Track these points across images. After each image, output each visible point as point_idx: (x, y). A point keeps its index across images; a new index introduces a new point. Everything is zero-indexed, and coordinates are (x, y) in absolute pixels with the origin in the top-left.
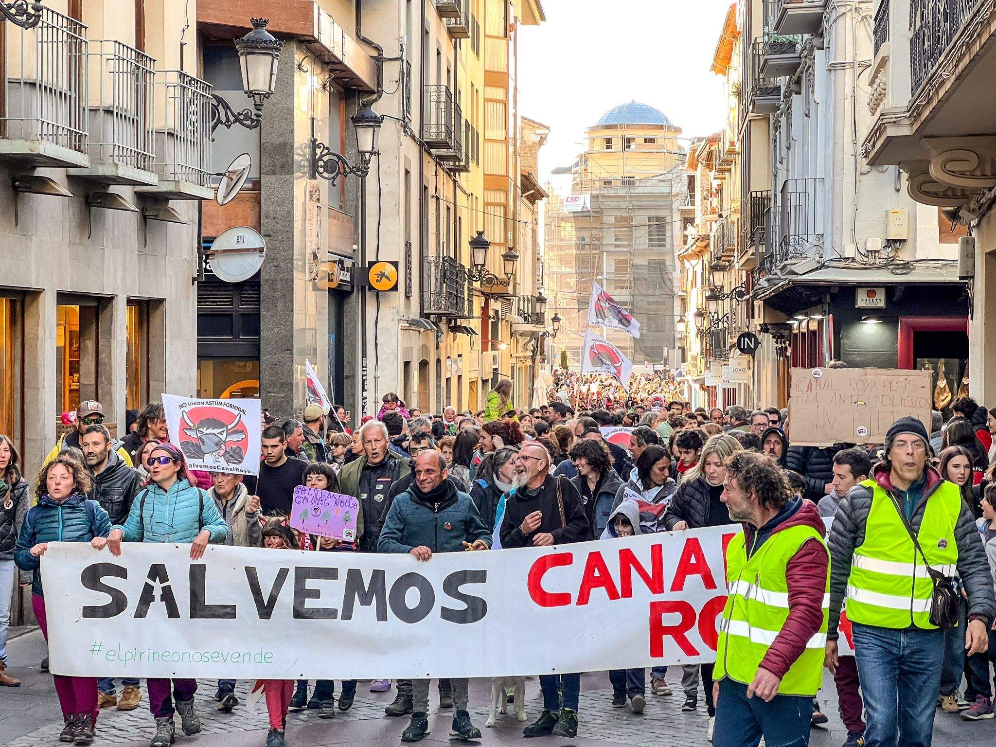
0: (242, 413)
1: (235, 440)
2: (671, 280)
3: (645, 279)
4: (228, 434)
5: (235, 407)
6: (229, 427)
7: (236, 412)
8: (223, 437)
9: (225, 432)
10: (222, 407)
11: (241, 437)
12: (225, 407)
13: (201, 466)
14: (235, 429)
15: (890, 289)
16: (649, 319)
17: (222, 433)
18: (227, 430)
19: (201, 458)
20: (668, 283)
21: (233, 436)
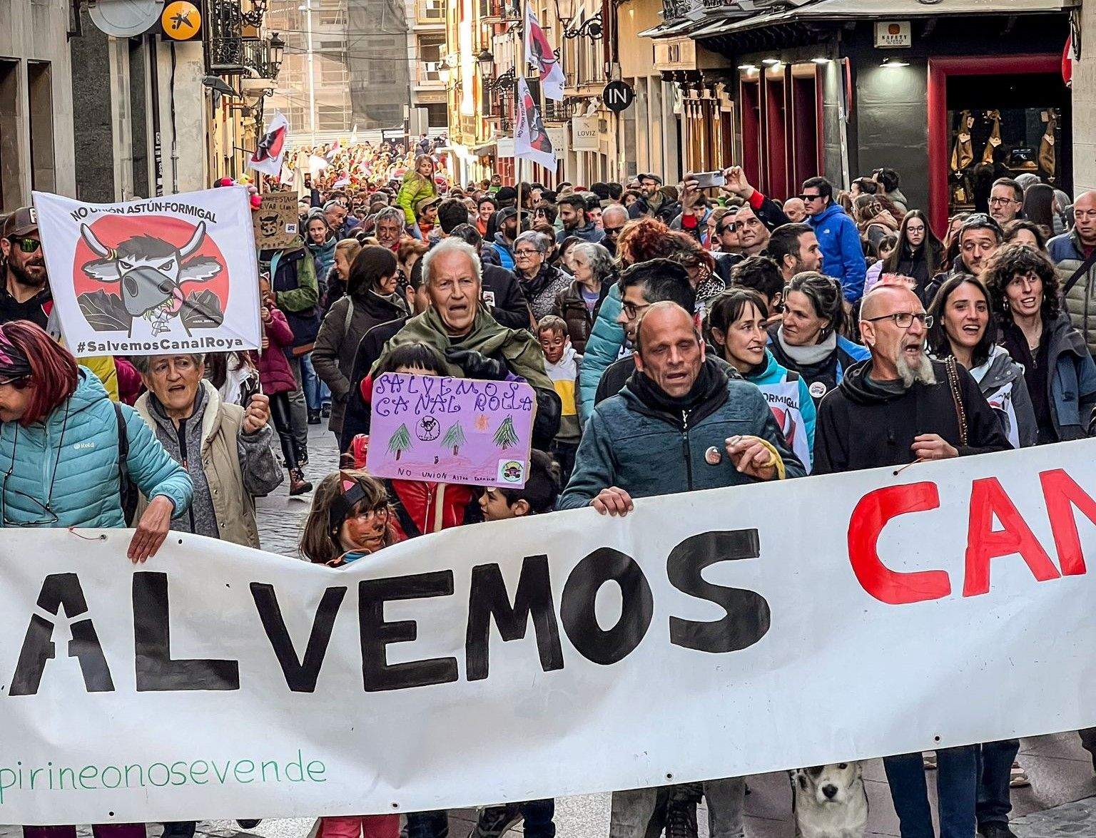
0: (207, 221)
1: (199, 278)
2: (402, 9)
3: (365, 9)
4: (182, 267)
5: (192, 210)
6: (183, 252)
7: (194, 220)
8: (172, 274)
9: (175, 264)
10: (163, 213)
11: (210, 270)
12: (169, 213)
13: (124, 347)
14: (196, 254)
15: (917, 23)
16: (371, 66)
17: (167, 266)
18: (179, 258)
19: (124, 328)
20: (398, 13)
21: (192, 270)
